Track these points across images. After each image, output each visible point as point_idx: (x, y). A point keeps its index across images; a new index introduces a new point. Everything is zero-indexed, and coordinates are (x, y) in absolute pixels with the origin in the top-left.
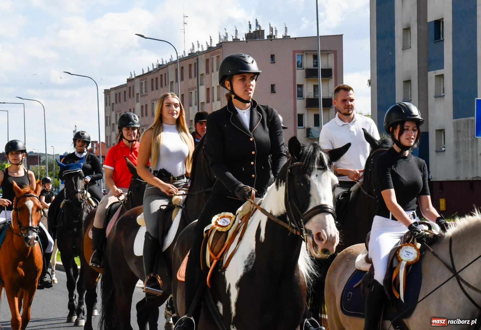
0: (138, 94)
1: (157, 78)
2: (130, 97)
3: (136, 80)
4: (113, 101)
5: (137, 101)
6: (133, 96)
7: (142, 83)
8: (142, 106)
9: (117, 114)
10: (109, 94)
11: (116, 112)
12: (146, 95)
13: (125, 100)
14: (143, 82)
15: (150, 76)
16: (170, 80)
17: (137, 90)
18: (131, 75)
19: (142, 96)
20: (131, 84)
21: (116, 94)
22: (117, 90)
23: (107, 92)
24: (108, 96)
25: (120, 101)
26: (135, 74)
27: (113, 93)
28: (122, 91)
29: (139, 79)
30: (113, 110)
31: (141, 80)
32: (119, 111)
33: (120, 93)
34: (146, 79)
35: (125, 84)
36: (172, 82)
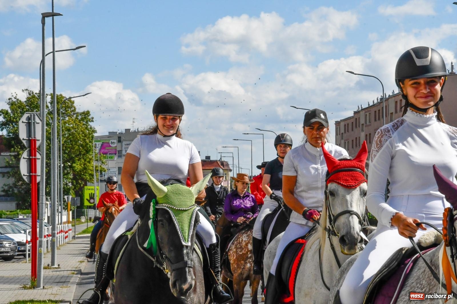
0: (363, 124)
1: (379, 110)
2: (356, 127)
3: (361, 113)
4: (342, 131)
5: (362, 130)
6: (359, 126)
7: (366, 115)
8: (366, 135)
9: (345, 142)
10: (339, 125)
11: (345, 141)
12: (370, 125)
13: (352, 130)
14: (368, 114)
15: (373, 108)
16: (390, 112)
17: (362, 121)
18: (359, 108)
19: (366, 126)
20: (357, 116)
21: (345, 125)
22: (346, 122)
23: (337, 123)
24: (338, 127)
25: (348, 131)
26: (362, 107)
27: (342, 124)
28: (350, 122)
29: (364, 111)
30: (342, 139)
31: (365, 112)
32: (347, 140)
33: (348, 124)
34: (370, 111)
35: (353, 116)
36: (392, 113)
